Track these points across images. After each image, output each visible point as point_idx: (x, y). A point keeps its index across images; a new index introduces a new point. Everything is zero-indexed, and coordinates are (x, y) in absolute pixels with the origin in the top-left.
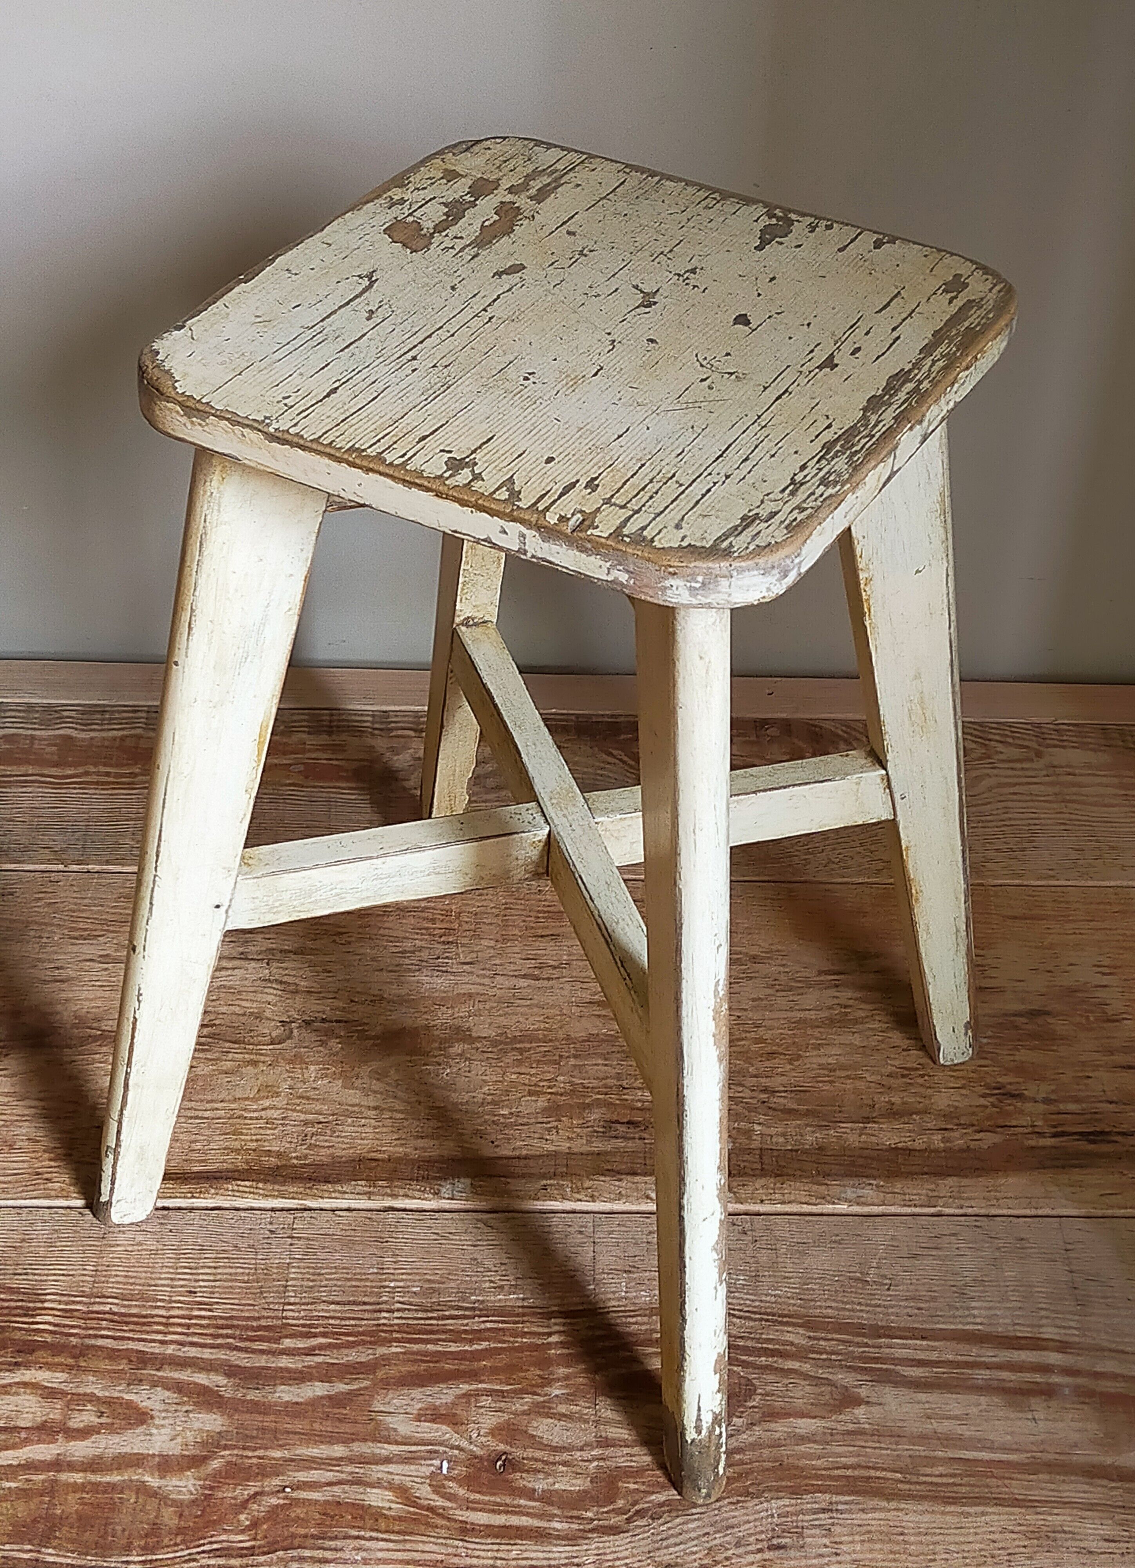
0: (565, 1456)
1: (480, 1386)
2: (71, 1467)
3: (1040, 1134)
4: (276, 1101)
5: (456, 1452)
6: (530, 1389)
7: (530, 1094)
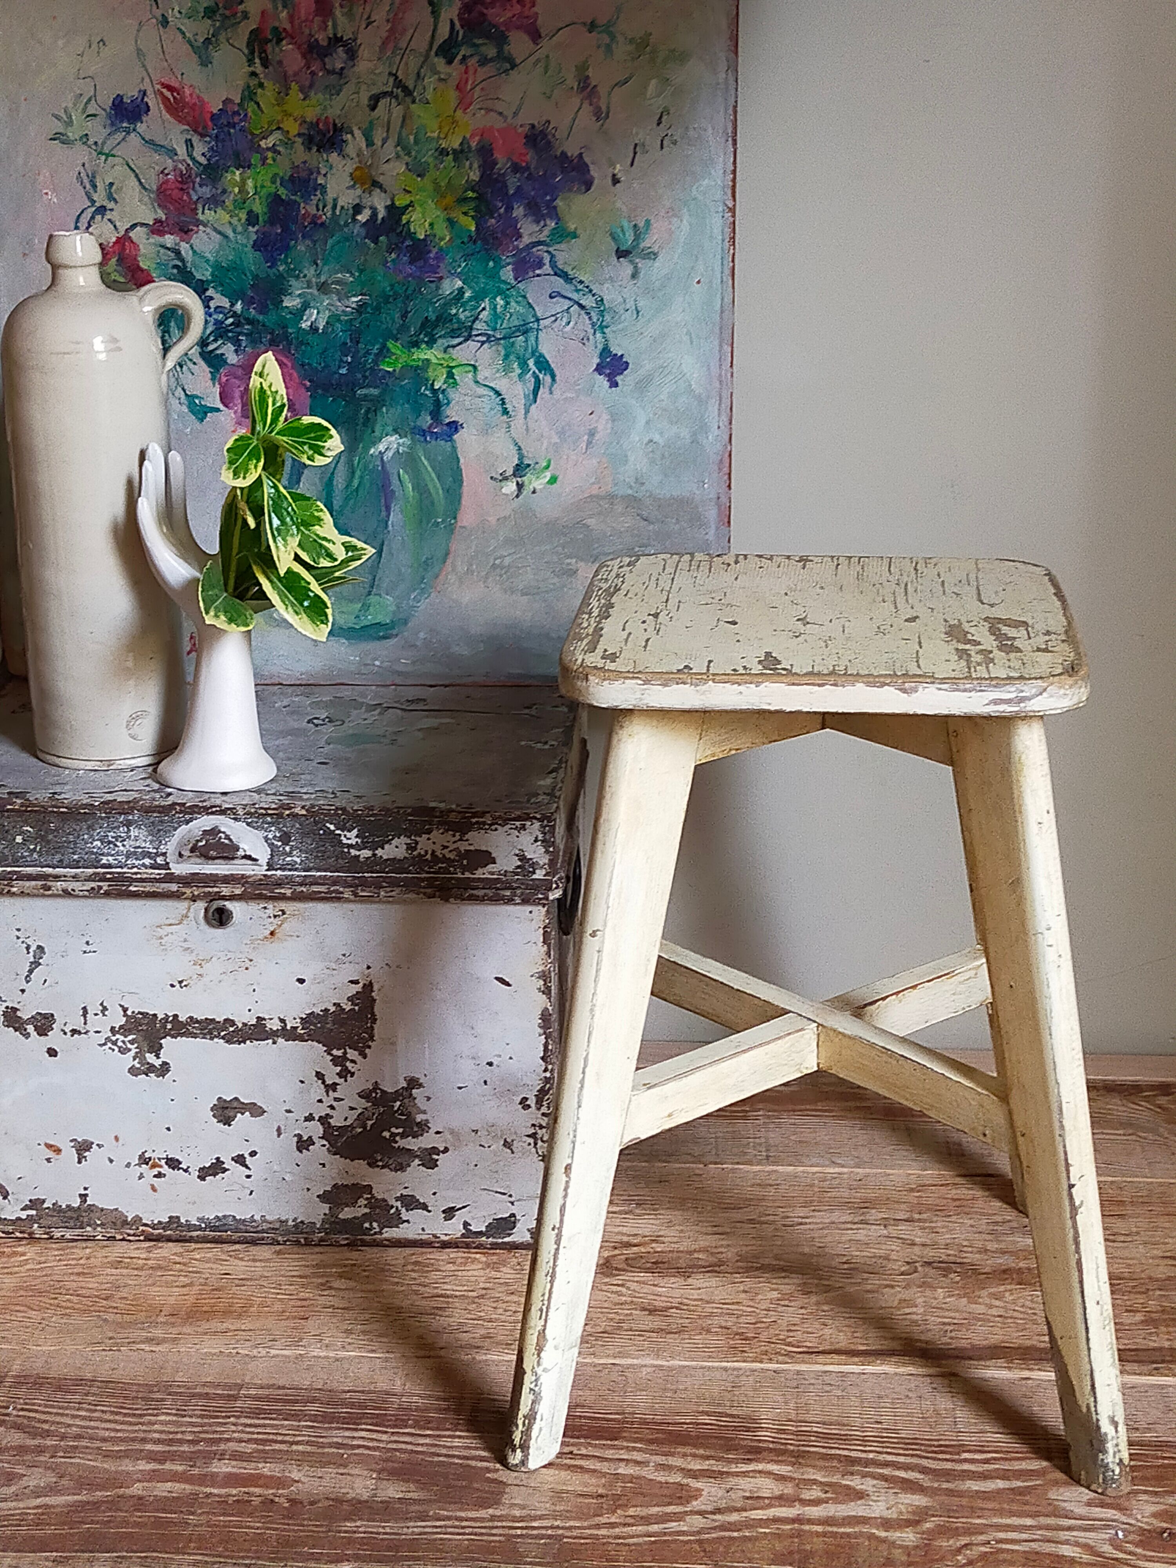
2: (810, 1521)
4: (914, 1310)
5: (1127, 1526)
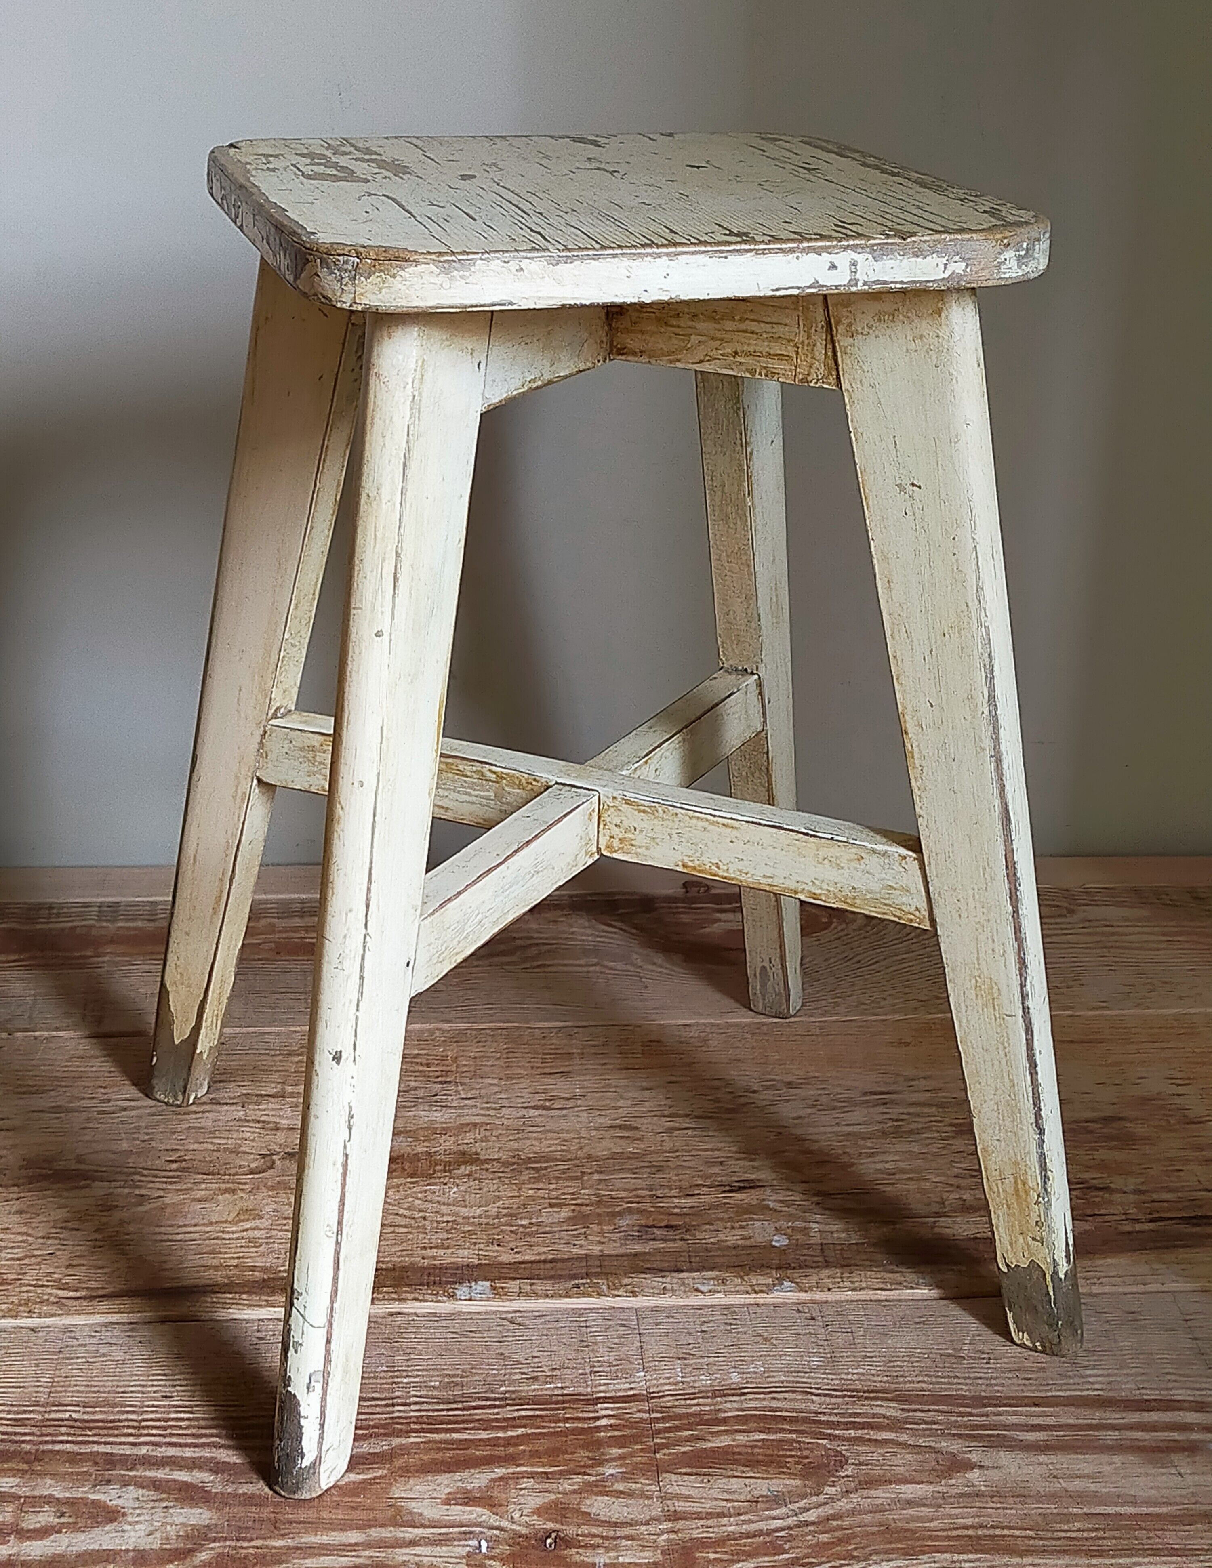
0: (627, 1531)
1: (518, 1469)
3: (1137, 1221)
4: (258, 1223)
5: (497, 1532)
6: (579, 1470)
7: (551, 1205)
